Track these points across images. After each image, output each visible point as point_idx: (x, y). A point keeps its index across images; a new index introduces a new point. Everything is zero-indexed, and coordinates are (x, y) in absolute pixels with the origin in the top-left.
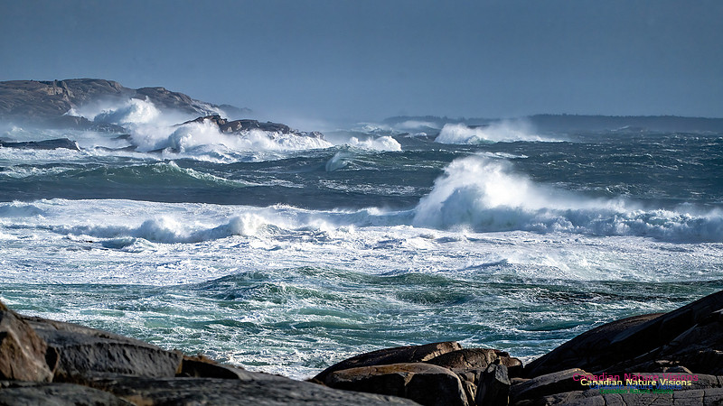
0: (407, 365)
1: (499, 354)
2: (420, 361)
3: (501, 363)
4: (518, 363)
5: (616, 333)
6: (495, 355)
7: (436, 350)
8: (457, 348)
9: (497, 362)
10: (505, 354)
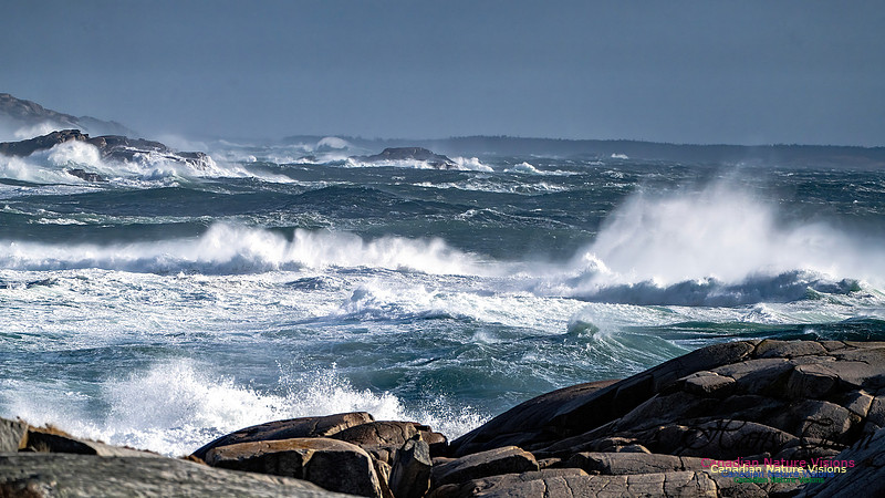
0: (306, 440)
1: (419, 427)
2: (323, 435)
3: (421, 439)
4: (441, 440)
5: (561, 403)
6: (414, 429)
7: (342, 422)
8: (368, 421)
9: (416, 437)
10: (426, 428)
